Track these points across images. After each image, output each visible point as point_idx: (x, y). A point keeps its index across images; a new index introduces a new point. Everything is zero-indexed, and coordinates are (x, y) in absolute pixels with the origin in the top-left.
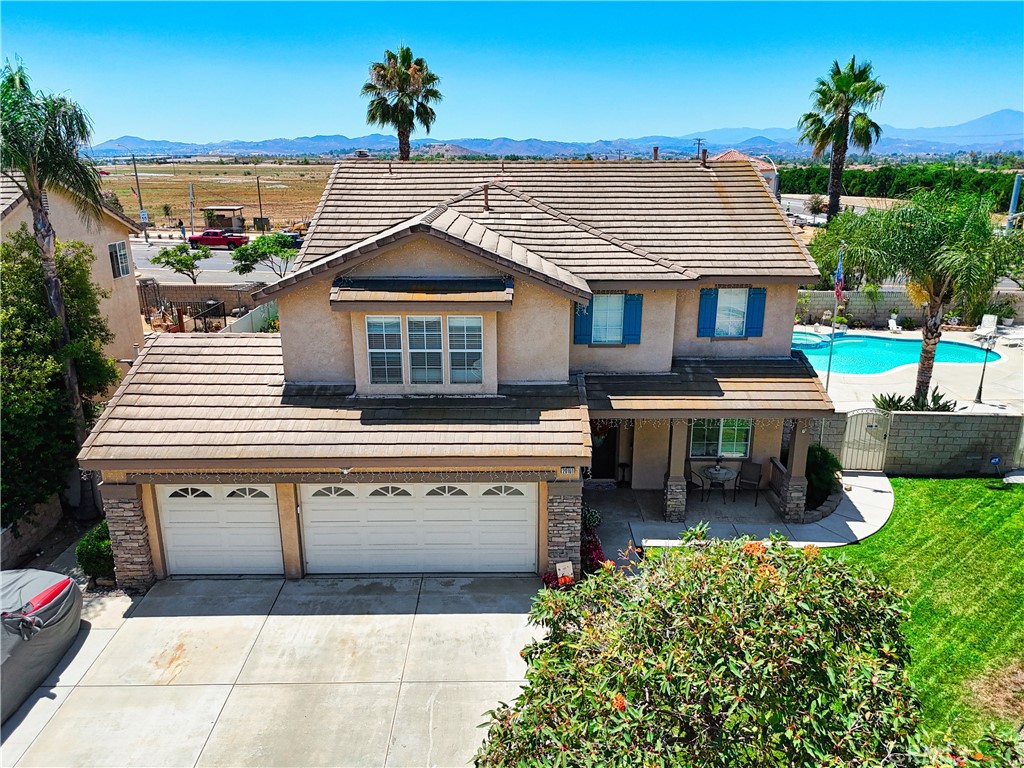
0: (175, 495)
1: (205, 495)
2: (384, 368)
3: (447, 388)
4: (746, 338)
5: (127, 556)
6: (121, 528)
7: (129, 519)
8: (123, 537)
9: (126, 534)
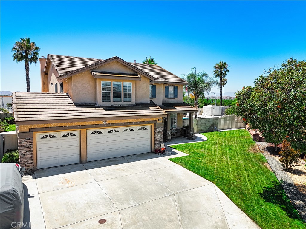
0: (43, 138)
1: (54, 137)
2: (106, 97)
3: (123, 103)
4: (174, 98)
5: (26, 161)
6: (25, 150)
7: (29, 146)
8: (26, 153)
9: (26, 152)
